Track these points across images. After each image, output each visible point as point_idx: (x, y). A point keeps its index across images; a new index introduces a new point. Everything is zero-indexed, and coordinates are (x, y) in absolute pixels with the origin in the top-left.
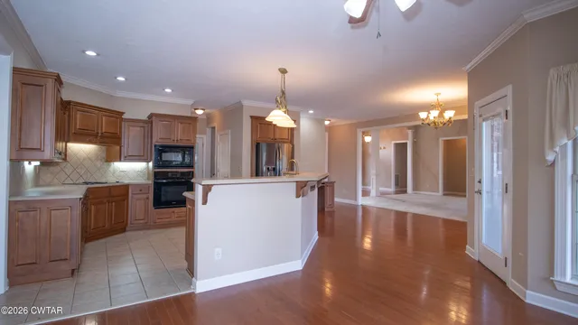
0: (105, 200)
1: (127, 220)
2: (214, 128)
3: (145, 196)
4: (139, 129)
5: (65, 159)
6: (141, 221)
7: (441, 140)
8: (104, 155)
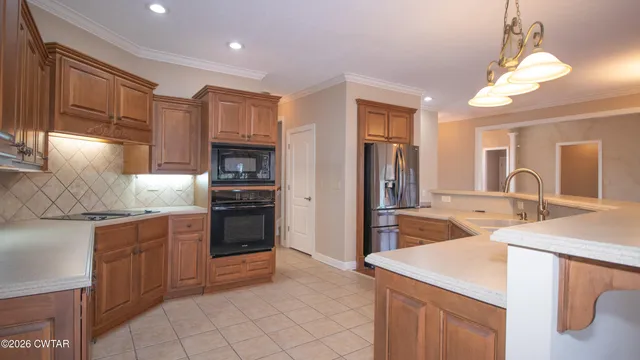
0: (129, 249)
1: (166, 282)
2: (280, 123)
3: (196, 235)
4: (181, 114)
5: (44, 167)
6: (191, 282)
7: (558, 145)
8: (120, 161)
